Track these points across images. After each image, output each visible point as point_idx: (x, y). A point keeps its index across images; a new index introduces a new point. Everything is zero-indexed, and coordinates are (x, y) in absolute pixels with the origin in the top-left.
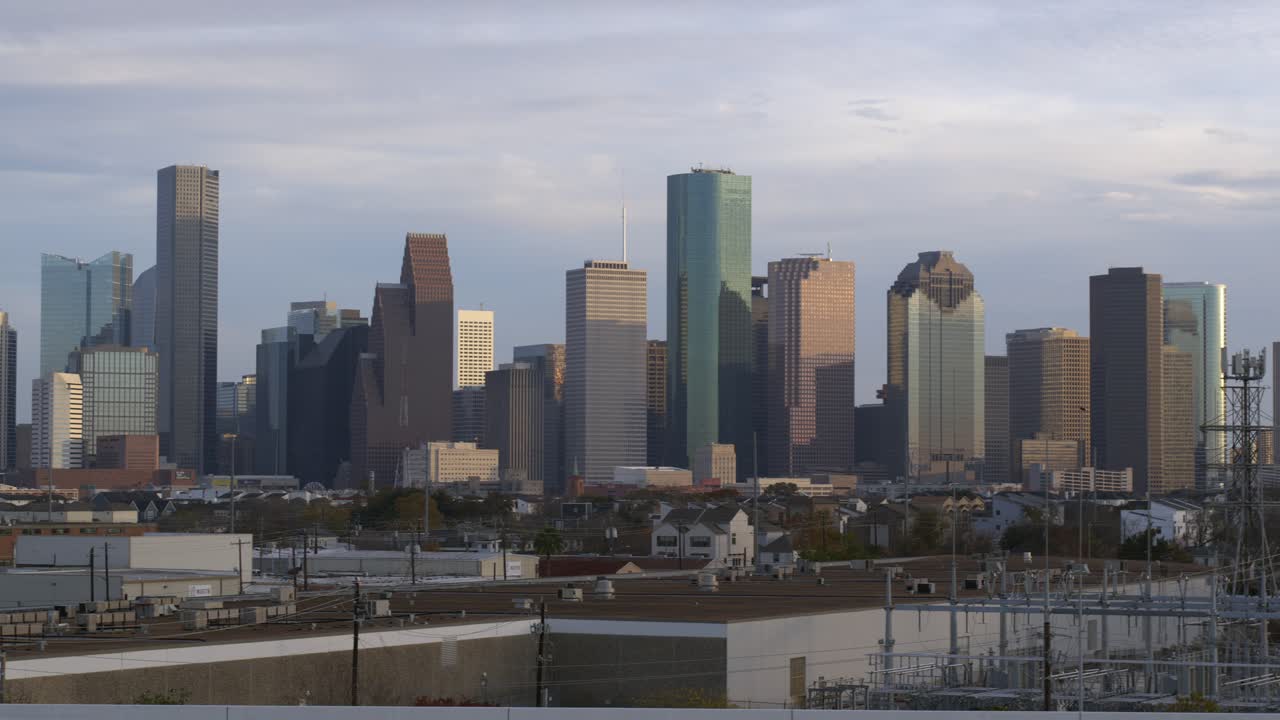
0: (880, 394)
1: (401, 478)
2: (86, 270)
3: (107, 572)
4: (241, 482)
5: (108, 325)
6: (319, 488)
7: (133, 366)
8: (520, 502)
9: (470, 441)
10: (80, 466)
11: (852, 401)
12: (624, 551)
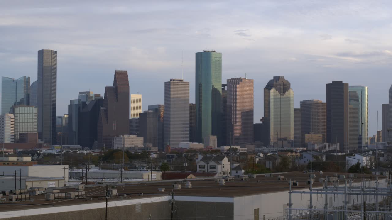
0: (261, 120)
1: (113, 146)
2: (16, 82)
3: (20, 178)
4: (64, 147)
5: (22, 99)
6: (88, 149)
7: (30, 111)
8: (152, 154)
9: (134, 135)
10: (14, 142)
11: (253, 122)
12: (190, 170)
